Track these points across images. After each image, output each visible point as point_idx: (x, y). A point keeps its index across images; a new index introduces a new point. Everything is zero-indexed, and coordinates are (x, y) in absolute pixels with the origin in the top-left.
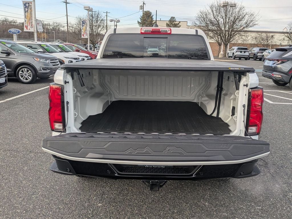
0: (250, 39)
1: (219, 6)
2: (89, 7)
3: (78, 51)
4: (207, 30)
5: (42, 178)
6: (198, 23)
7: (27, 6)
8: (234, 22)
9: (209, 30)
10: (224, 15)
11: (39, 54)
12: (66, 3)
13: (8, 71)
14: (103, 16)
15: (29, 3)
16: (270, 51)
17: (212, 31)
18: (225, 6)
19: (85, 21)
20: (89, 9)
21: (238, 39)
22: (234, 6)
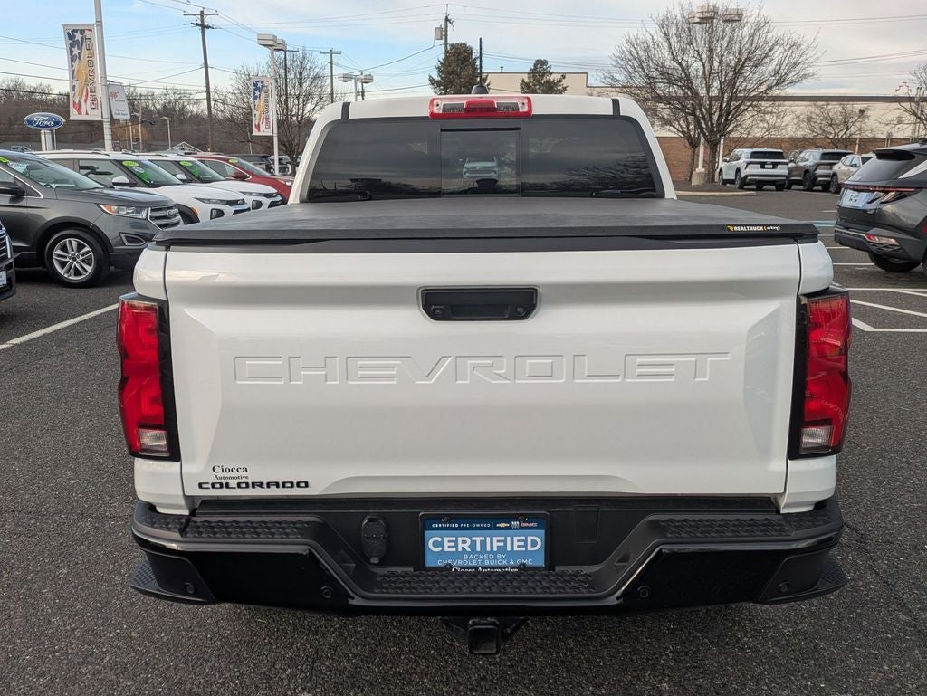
0: (790, 122)
1: (690, 22)
2: (275, 39)
3: (240, 177)
4: (649, 99)
5: (115, 603)
6: (621, 77)
7: (77, 40)
8: (738, 72)
9: (659, 99)
10: (703, 48)
11: (117, 192)
12: (203, 27)
13: (15, 249)
14: (319, 63)
15: (82, 32)
16: (857, 159)
17: (668, 100)
18: (708, 19)
19: (262, 82)
20: (274, 45)
21: (751, 124)
22: (735, 18)
